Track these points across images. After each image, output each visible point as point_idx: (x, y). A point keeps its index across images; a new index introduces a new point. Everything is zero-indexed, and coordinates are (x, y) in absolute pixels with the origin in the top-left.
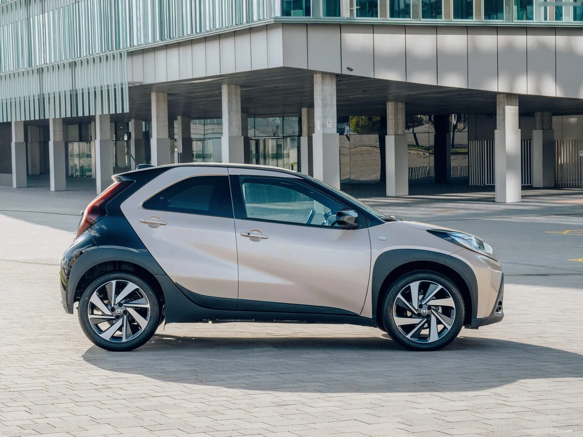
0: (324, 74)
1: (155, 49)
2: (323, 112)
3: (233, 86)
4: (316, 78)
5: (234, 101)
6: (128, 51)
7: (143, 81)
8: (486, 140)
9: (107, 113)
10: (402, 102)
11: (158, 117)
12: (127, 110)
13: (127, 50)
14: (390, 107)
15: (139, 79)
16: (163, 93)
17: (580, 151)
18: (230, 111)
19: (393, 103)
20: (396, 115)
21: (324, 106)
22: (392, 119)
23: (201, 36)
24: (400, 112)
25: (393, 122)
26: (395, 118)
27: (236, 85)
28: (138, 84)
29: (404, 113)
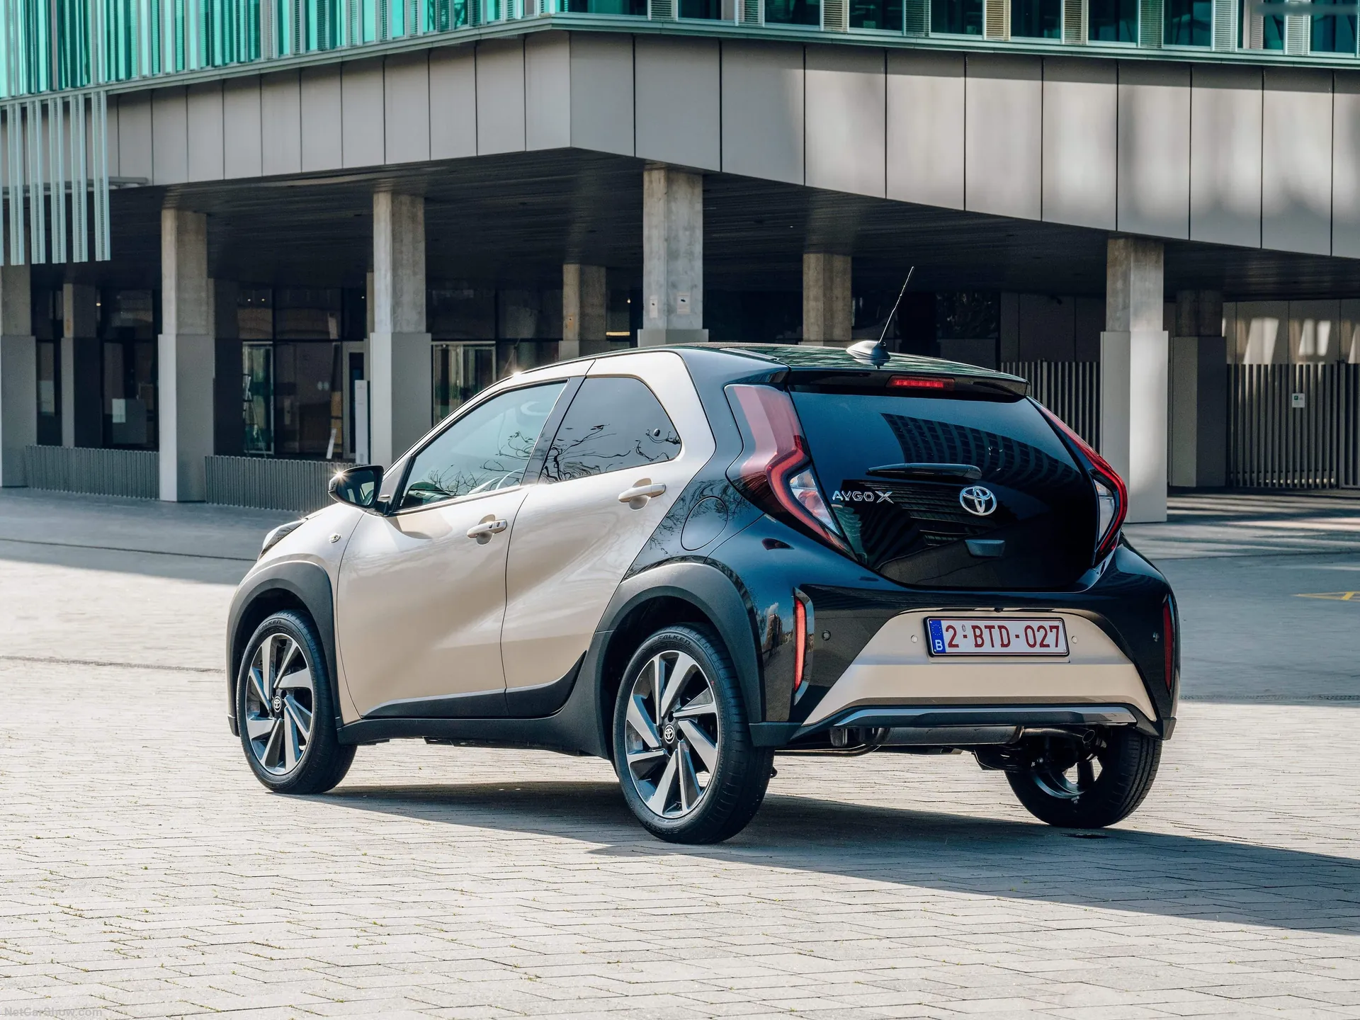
0: (672, 171)
1: (186, 92)
2: (669, 272)
3: (405, 199)
4: (651, 182)
5: (408, 238)
6: (111, 93)
7: (150, 177)
8: (1046, 361)
9: (21, 262)
10: (844, 254)
11: (180, 277)
12: (104, 252)
13: (107, 91)
14: (812, 267)
15: (137, 171)
16: (195, 212)
17: (1294, 395)
18: (396, 266)
19: (821, 256)
20: (828, 287)
21: (672, 255)
22: (816, 299)
23: (332, 57)
24: (838, 281)
25: (821, 305)
26: (825, 295)
27: (414, 195)
28: (136, 186)
29: (849, 284)
